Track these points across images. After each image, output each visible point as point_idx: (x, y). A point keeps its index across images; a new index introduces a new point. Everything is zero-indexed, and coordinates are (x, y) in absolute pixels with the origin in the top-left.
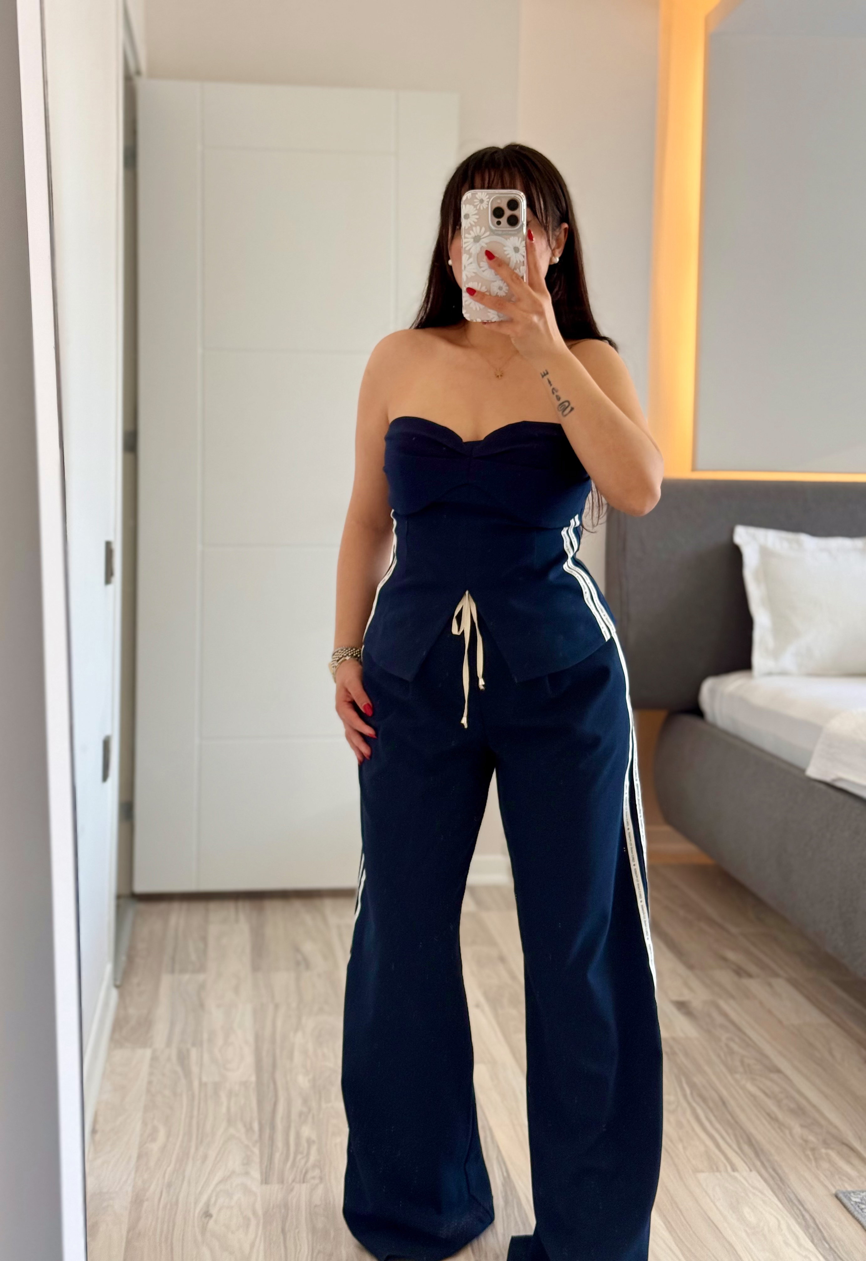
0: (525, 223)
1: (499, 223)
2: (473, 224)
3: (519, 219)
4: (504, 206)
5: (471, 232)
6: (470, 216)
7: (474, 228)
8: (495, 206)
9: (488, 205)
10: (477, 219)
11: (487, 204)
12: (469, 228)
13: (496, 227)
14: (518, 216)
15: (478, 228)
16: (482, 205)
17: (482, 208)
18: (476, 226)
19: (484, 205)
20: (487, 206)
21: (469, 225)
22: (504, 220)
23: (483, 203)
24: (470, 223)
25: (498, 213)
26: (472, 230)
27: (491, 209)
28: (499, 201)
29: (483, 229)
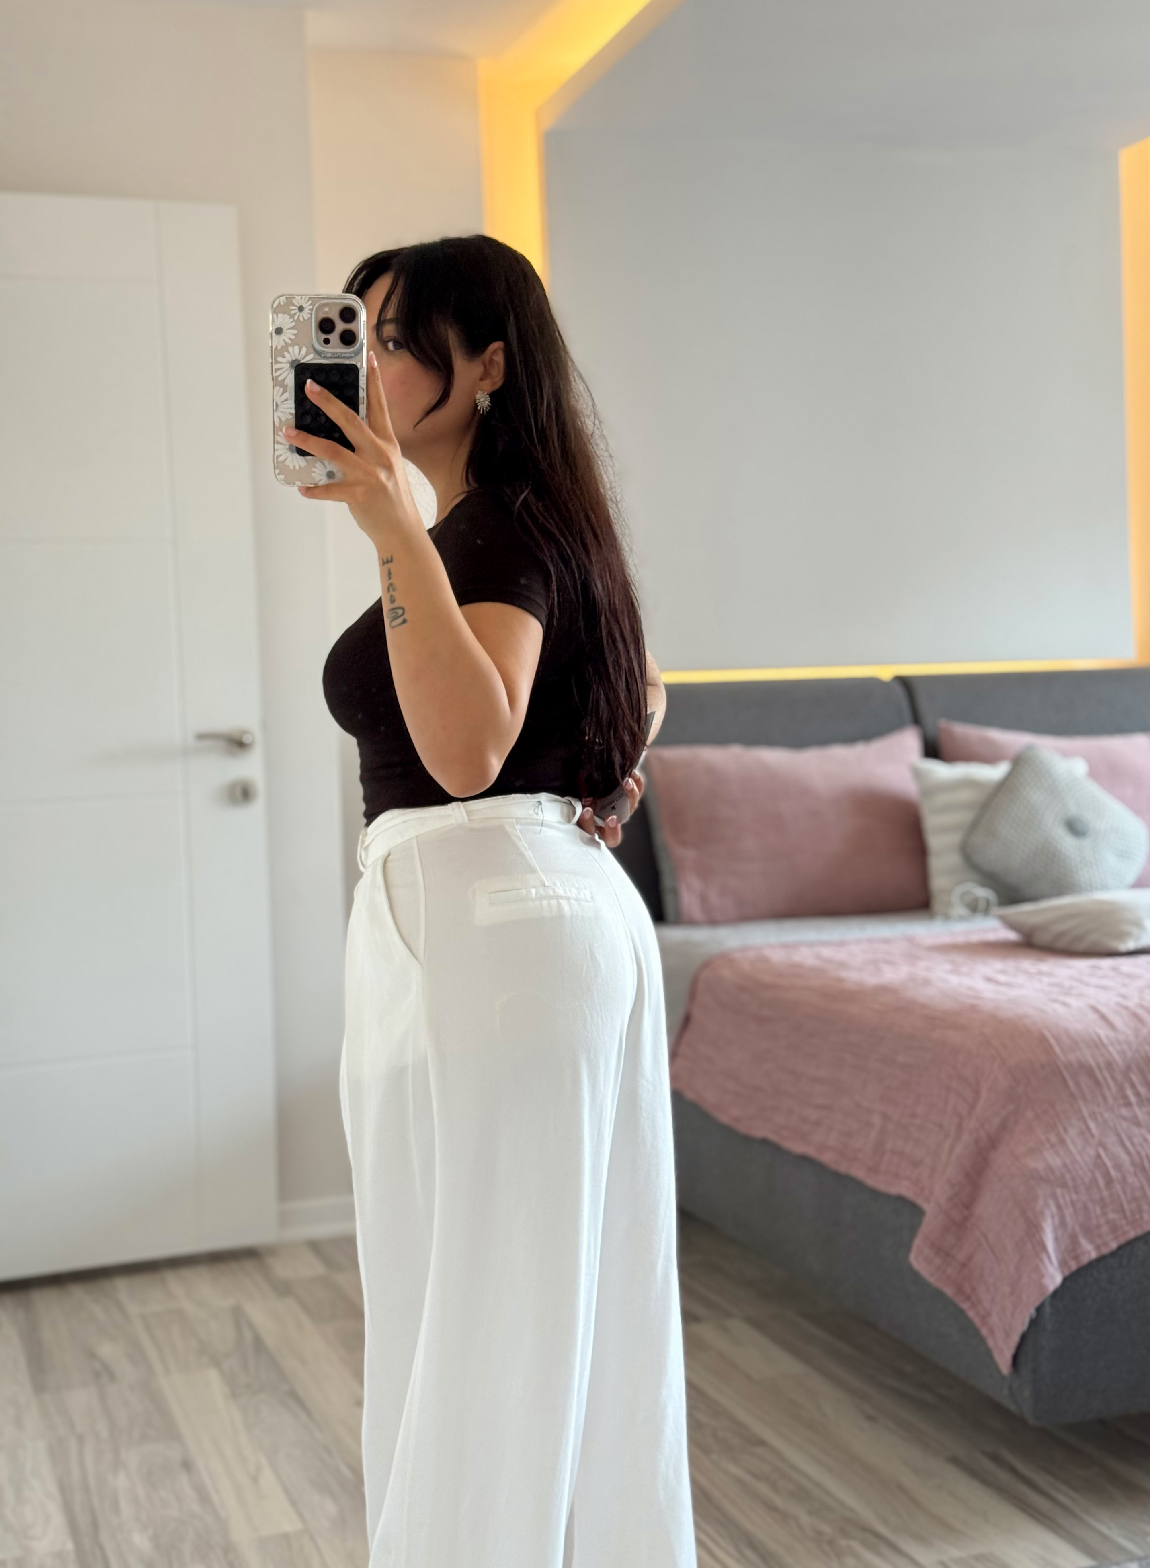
0: (365, 342)
1: (327, 341)
2: (290, 342)
3: (357, 335)
4: (335, 316)
5: (286, 354)
6: (284, 330)
7: (290, 349)
8: (322, 316)
9: (311, 314)
10: (293, 334)
11: (309, 313)
12: (282, 347)
13: (322, 346)
14: (356, 333)
15: (296, 348)
16: (302, 314)
17: (301, 319)
18: (293, 345)
19: (305, 314)
20: (309, 316)
21: (283, 344)
22: (334, 337)
23: (303, 312)
24: (284, 340)
25: (326, 326)
26: (288, 352)
27: (316, 321)
28: (327, 309)
29: (304, 350)
